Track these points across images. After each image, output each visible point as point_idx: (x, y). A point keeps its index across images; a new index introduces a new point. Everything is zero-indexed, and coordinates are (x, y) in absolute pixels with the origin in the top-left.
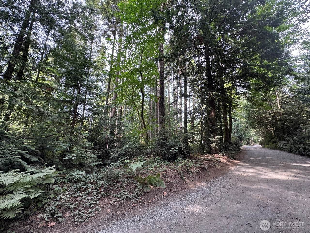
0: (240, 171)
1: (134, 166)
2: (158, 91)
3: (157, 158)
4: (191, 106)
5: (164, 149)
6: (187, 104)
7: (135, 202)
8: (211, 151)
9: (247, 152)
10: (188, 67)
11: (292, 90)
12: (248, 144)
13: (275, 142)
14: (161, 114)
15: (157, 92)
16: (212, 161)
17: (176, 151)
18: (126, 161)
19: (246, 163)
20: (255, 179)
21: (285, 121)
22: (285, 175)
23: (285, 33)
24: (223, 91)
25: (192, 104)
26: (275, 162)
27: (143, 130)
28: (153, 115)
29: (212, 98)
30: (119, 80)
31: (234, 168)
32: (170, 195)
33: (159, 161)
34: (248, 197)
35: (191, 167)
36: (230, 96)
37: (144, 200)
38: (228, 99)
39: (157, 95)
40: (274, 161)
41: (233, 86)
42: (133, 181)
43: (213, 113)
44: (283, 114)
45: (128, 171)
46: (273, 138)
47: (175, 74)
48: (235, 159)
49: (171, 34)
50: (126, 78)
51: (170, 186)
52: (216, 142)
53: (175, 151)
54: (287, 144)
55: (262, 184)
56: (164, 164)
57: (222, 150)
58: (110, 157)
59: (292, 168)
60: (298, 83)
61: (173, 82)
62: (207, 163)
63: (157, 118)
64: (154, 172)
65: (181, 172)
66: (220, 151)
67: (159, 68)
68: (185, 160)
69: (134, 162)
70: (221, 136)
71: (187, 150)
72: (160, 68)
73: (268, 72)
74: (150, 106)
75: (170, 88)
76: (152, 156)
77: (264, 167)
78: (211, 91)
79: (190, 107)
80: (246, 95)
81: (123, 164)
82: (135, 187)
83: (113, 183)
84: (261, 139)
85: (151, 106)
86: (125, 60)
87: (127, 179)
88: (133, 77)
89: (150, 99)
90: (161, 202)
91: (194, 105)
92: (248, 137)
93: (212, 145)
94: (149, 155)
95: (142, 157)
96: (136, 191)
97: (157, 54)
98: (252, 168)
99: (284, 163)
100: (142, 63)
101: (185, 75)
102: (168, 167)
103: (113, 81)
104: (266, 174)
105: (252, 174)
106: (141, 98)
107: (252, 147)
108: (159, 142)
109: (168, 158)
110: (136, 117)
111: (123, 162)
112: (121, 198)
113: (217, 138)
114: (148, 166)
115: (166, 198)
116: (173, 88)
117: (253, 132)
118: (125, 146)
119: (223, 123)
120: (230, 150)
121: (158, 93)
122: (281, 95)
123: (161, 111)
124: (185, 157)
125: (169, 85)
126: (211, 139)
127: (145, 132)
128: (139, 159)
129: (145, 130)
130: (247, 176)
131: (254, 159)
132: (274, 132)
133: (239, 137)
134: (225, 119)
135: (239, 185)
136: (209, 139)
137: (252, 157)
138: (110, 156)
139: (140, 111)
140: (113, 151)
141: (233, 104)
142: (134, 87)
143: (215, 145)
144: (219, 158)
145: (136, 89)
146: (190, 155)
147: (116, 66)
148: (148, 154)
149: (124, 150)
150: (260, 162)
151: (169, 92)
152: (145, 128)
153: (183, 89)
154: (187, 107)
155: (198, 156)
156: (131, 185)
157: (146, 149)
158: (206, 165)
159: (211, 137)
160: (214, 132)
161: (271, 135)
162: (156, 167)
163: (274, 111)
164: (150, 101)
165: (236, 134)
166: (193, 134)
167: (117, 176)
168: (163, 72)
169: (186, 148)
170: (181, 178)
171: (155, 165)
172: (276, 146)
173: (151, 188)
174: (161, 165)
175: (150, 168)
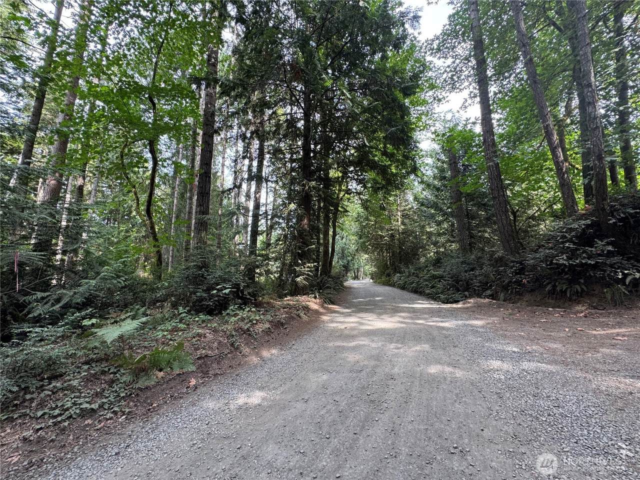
0: (337, 322)
1: (110, 333)
2: (198, 158)
3: (181, 308)
4: (268, 202)
5: (199, 288)
6: (260, 197)
7: (110, 415)
8: (297, 291)
9: (352, 290)
10: (269, 120)
11: (416, 199)
12: (356, 278)
13: (388, 275)
14: (200, 212)
15: (193, 160)
16: (296, 308)
17: (227, 291)
18: (86, 322)
19: (347, 308)
20: (355, 332)
21: (403, 244)
22: (392, 322)
23: (418, 110)
24: (328, 182)
25: (271, 199)
26: (385, 304)
27: (148, 246)
28: (180, 211)
29: (307, 193)
30: (77, 101)
31: (329, 318)
32: (203, 383)
33: (183, 315)
34: (340, 361)
35: (255, 322)
36: (338, 194)
37: (136, 405)
38: (332, 198)
39: (193, 167)
40: (383, 302)
41: (343, 177)
42: (106, 369)
43: (306, 221)
44: (403, 233)
45: (91, 346)
46: (388, 268)
47: (240, 128)
48: (333, 303)
49: (240, 35)
50: (104, 102)
51: (206, 365)
52: (305, 274)
53: (224, 292)
54: (402, 278)
55: (362, 338)
56: (197, 322)
57: (316, 289)
58: (31, 316)
59: (401, 312)
60: (423, 190)
61: (236, 144)
62: (287, 313)
63: (190, 218)
64: (171, 340)
65: (234, 333)
66: (312, 290)
67: (202, 102)
68: (244, 310)
69: (116, 322)
70: (315, 264)
71: (251, 290)
72: (206, 104)
73: (391, 165)
74: (173, 188)
75: (226, 156)
76: (167, 305)
77: (370, 312)
78: (306, 179)
79: (266, 205)
80: (362, 196)
81: (79, 331)
82: (111, 383)
83: (34, 383)
84: (374, 269)
85: (177, 189)
86: (103, 51)
87: (86, 367)
88: (125, 104)
89: (175, 172)
90: (182, 401)
91: (275, 200)
92: (357, 267)
93: (298, 279)
94: (158, 304)
95: (138, 309)
96: (113, 391)
97: (200, 69)
98: (354, 316)
99: (394, 304)
100: (157, 77)
101: (261, 136)
102: (207, 326)
103: (55, 99)
104: (369, 323)
105: (352, 325)
106: (150, 165)
107: (360, 283)
108: (187, 273)
109: (206, 308)
110: (131, 212)
111: (77, 325)
112: (63, 416)
113: (308, 267)
114: (154, 328)
115: (194, 390)
116: (234, 158)
117: (364, 258)
118: (87, 283)
119: (322, 241)
120: (328, 287)
121: (196, 162)
122: (404, 204)
123: (199, 205)
124: (245, 304)
125: (224, 149)
126: (297, 269)
127: (156, 249)
128: (129, 314)
129: (154, 246)
130: (346, 328)
131: (359, 302)
132: (390, 259)
133: (344, 266)
134: (326, 234)
135: (331, 344)
136: (295, 269)
137: (356, 298)
138: (29, 313)
139: (143, 198)
140: (43, 298)
141: (340, 209)
142: (129, 132)
143: (304, 279)
144: (307, 303)
145: (135, 139)
146: (255, 300)
147: (68, 58)
148: (158, 301)
149: (82, 294)
150: (366, 305)
151: (223, 165)
152: (155, 239)
153: (255, 164)
154: (259, 203)
155: (272, 301)
156: (98, 379)
157: (153, 290)
158: (284, 316)
159: (298, 265)
160: (304, 256)
161: (386, 264)
162: (175, 330)
163: (393, 228)
164: (174, 178)
165: (340, 262)
166: (266, 258)
167: (51, 363)
168: (213, 115)
169: (248, 286)
170: (232, 345)
171: (174, 324)
172: (390, 281)
173: (157, 377)
174: (188, 325)
175: (160, 333)
